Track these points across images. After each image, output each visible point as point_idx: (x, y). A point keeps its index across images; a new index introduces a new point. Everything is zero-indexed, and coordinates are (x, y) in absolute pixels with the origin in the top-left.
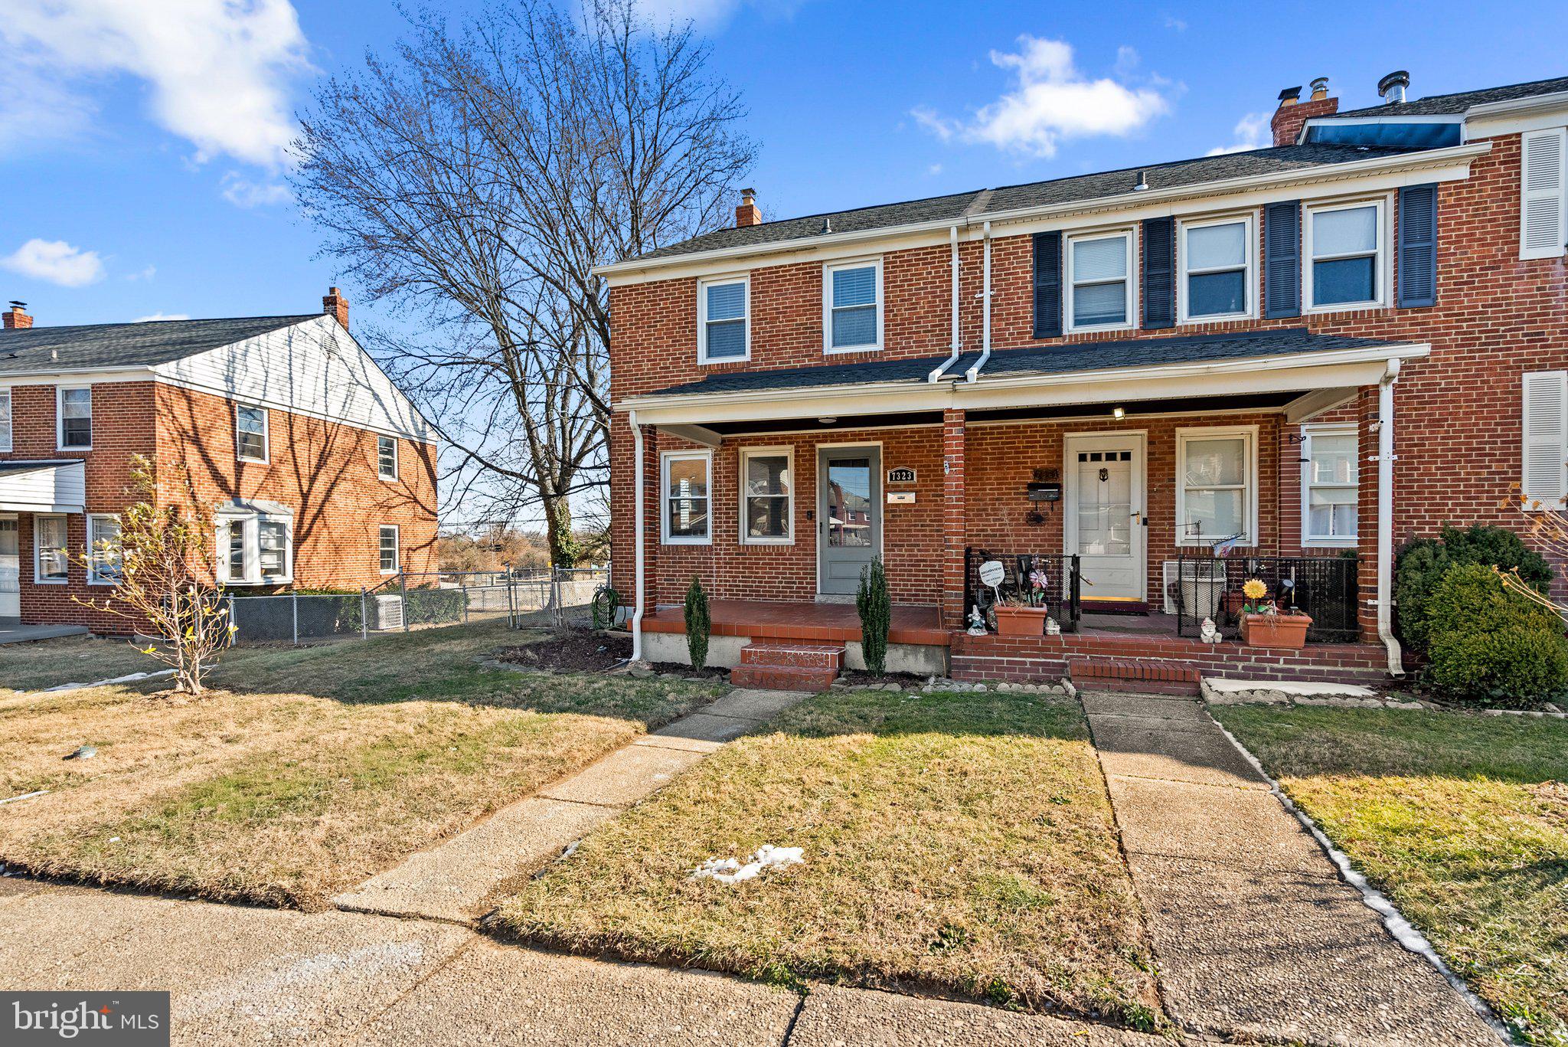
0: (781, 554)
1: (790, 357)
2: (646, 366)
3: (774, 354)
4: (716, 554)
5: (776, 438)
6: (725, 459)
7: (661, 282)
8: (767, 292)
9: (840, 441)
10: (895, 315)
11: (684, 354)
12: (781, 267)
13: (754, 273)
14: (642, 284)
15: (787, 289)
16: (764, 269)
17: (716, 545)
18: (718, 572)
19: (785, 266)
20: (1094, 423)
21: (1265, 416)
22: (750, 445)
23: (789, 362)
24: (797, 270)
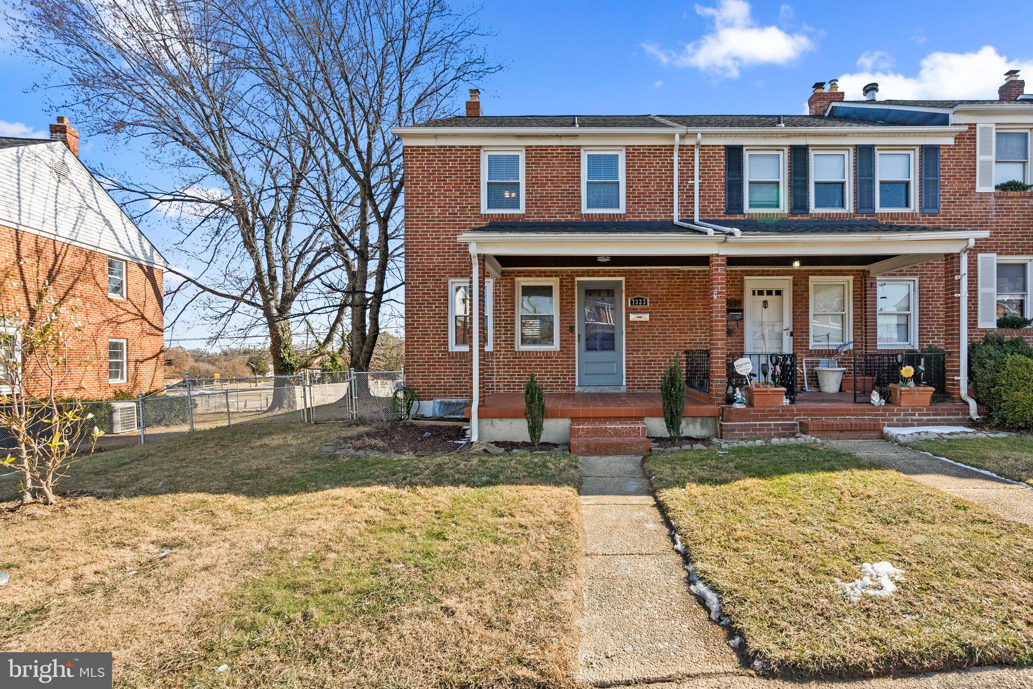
0: (549, 358)
1: (556, 213)
2: (437, 211)
3: (544, 210)
4: (496, 358)
5: (545, 272)
6: (504, 286)
7: (450, 147)
8: (539, 164)
9: (594, 276)
10: (634, 190)
11: (470, 204)
12: (550, 146)
13: (528, 149)
14: (434, 147)
15: (555, 163)
16: (536, 146)
17: (496, 351)
18: (499, 372)
19: (553, 146)
20: (763, 271)
21: (857, 271)
22: (524, 276)
23: (556, 217)
24: (562, 150)
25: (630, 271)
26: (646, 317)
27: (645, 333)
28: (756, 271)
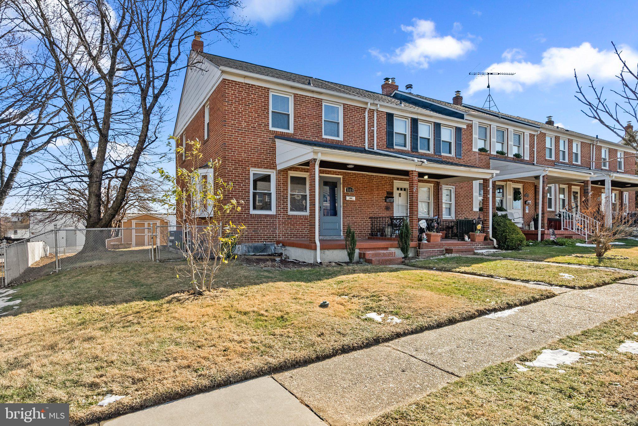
0: (306, 219)
1: (310, 136)
2: (244, 124)
3: (304, 133)
4: (278, 219)
5: (304, 169)
6: (282, 175)
7: (252, 85)
8: (301, 105)
9: (329, 174)
10: (347, 129)
11: (263, 123)
12: (307, 96)
13: (296, 96)
14: (242, 83)
15: (309, 107)
16: (300, 95)
17: (278, 214)
18: (279, 227)
19: (309, 97)
20: (401, 178)
21: (435, 182)
22: (294, 170)
23: (310, 138)
24: (313, 100)
25: (345, 173)
26: (354, 198)
27: (352, 207)
28: (398, 178)
